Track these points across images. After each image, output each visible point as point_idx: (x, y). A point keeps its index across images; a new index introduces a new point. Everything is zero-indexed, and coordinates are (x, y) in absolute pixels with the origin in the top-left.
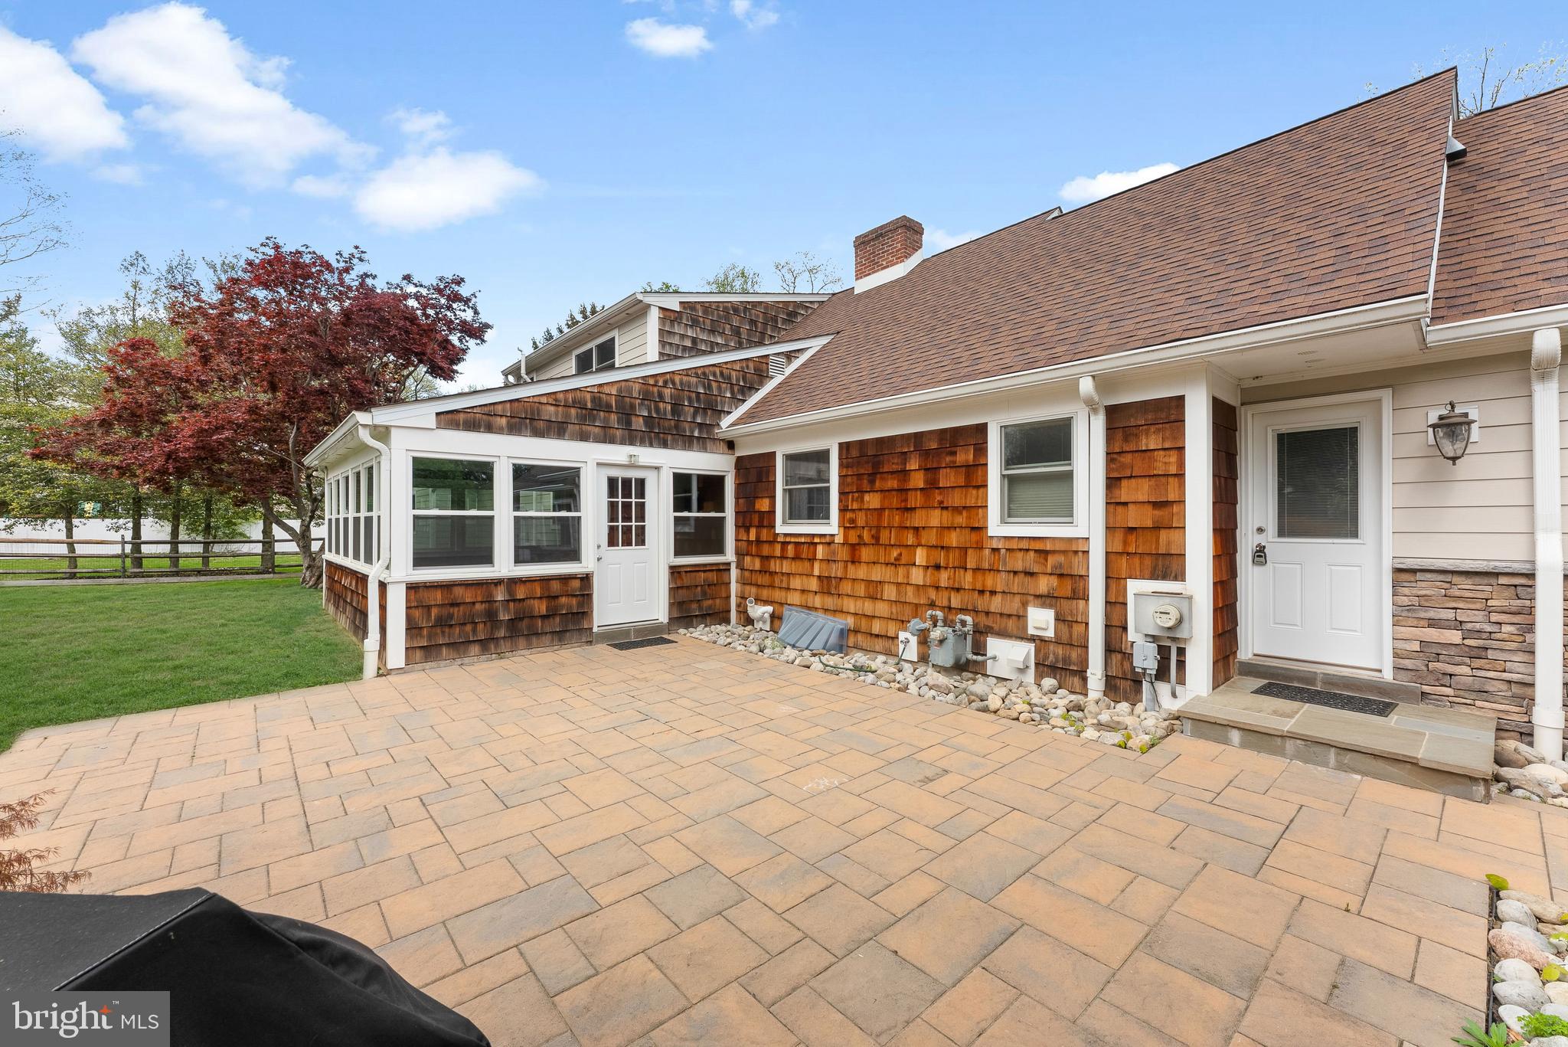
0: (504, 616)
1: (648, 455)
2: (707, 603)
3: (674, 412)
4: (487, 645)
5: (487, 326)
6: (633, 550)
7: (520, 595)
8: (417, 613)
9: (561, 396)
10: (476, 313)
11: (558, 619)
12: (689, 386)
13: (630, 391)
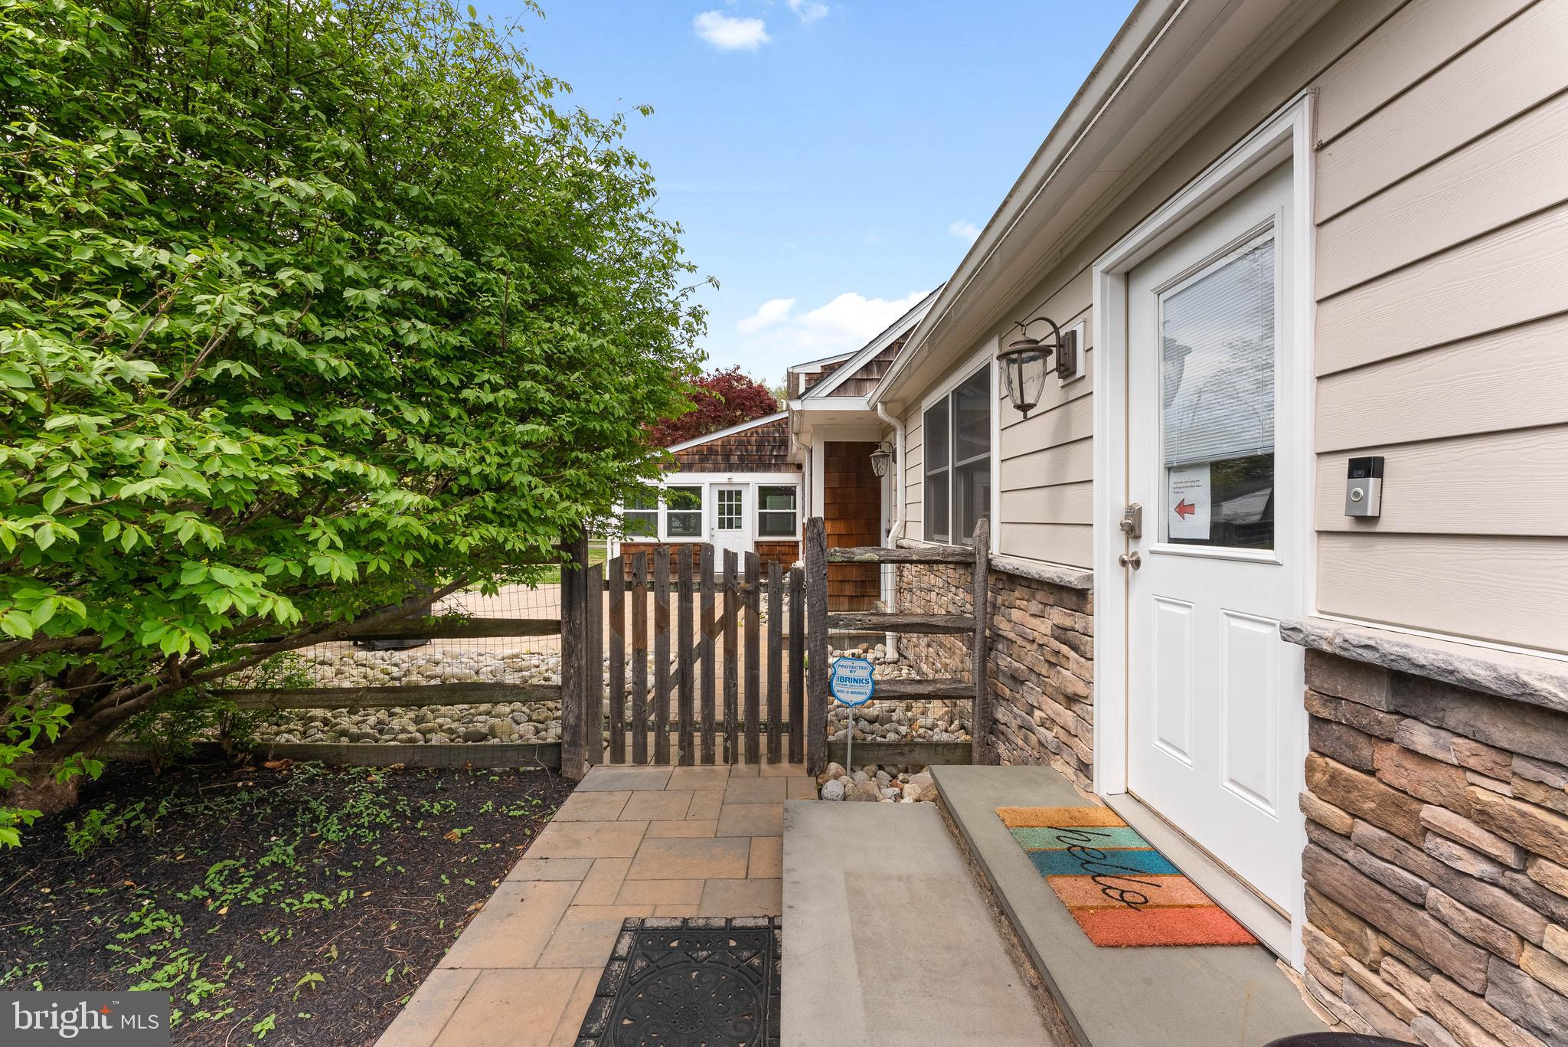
1: (739, 477)
6: (734, 532)
9: (690, 450)
12: (768, 432)
13: (729, 442)
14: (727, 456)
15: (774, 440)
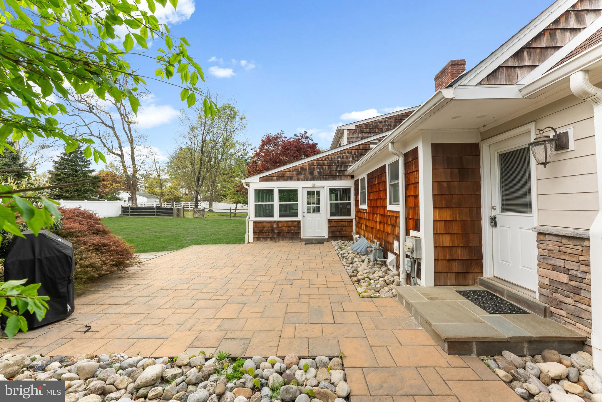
0: (276, 231)
1: (319, 183)
2: (343, 233)
3: (328, 168)
4: (272, 239)
5: (316, 144)
6: (316, 214)
7: (280, 226)
8: (256, 229)
9: (291, 169)
10: (312, 141)
11: (291, 234)
12: (335, 158)
13: (313, 164)
14: (312, 171)
15: (338, 162)
